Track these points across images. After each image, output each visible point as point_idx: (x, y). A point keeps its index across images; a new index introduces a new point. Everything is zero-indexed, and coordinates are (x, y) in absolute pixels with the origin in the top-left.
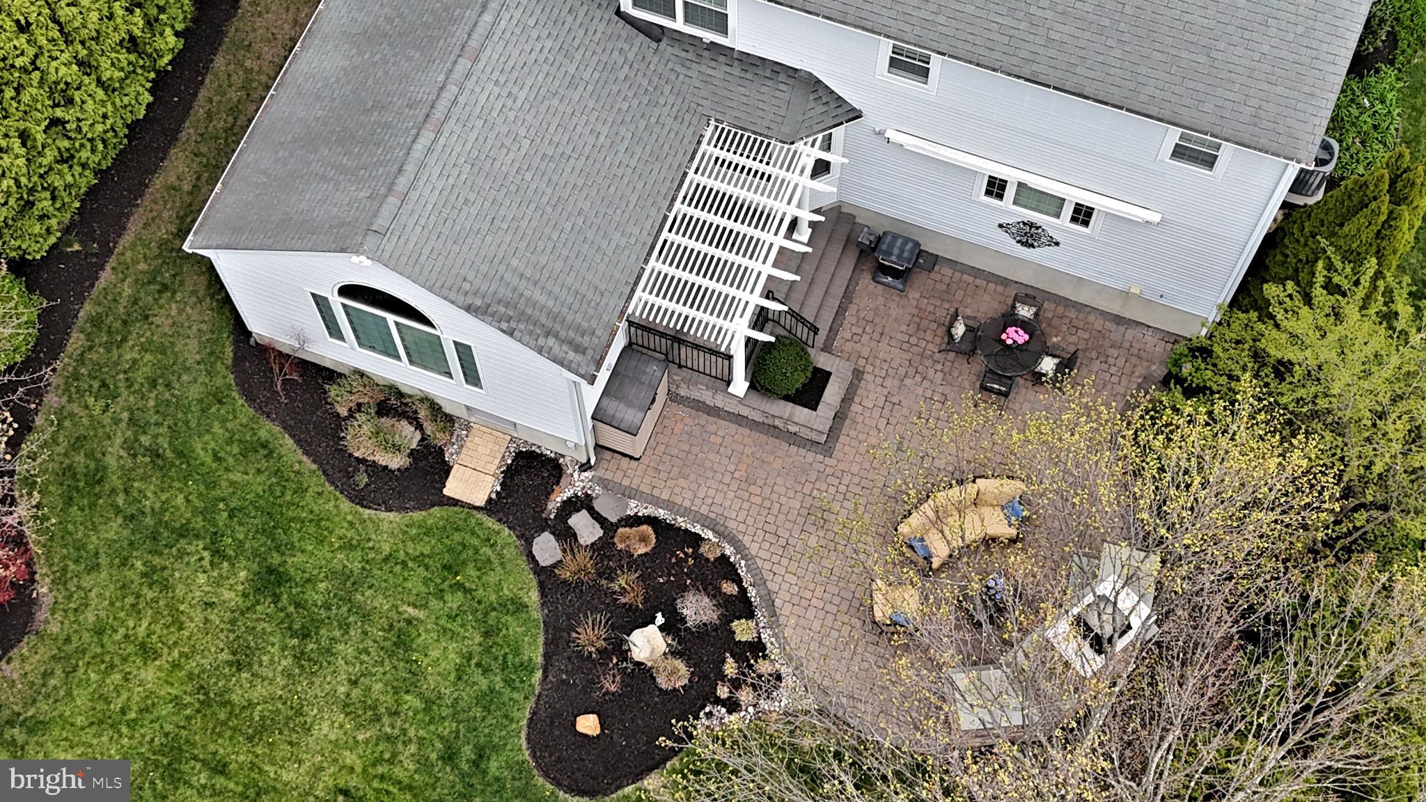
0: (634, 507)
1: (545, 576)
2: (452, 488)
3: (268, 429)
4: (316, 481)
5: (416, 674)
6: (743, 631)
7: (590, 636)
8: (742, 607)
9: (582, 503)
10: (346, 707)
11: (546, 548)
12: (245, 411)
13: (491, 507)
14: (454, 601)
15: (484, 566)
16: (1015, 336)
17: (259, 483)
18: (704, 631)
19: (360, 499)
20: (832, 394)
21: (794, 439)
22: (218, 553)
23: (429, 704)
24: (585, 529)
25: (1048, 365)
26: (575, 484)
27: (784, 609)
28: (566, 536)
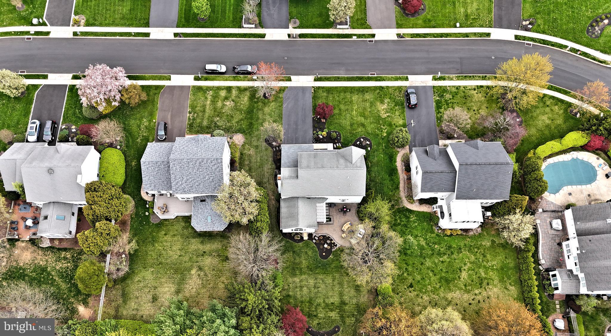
0: (320, 235)
1: (315, 243)
2: (304, 239)
3: (288, 240)
4: (294, 243)
5: (309, 255)
6: (333, 242)
7: (321, 247)
8: (331, 240)
9: (315, 236)
10: (305, 260)
11: (314, 241)
12: (285, 239)
13: (308, 239)
14: (309, 248)
15: (310, 244)
16: (345, 209)
17: (289, 244)
18: (330, 243)
19: (297, 243)
20: (332, 219)
21: (331, 224)
22: (289, 251)
23: (311, 257)
24: (317, 238)
25: (348, 210)
26: (314, 235)
27: (335, 239)
28: (315, 239)
